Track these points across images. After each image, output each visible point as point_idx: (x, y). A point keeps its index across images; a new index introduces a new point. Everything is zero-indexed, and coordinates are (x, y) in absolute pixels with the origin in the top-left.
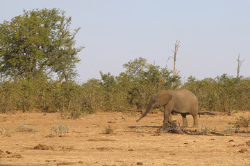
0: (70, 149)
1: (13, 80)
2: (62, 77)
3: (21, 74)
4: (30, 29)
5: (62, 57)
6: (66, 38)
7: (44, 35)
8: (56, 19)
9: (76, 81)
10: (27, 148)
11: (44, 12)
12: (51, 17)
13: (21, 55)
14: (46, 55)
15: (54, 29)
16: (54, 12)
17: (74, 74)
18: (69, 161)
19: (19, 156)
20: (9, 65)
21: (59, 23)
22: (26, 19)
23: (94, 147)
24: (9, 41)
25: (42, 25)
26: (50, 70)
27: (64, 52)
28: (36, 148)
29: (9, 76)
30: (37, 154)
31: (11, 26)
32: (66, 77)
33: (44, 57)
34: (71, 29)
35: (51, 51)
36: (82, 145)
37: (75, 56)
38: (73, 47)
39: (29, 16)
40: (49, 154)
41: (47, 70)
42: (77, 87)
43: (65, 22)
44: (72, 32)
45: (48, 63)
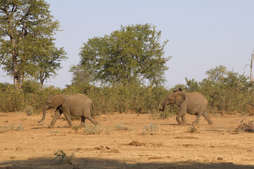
0: (160, 145)
1: (111, 86)
2: (153, 83)
3: (118, 80)
4: (126, 42)
5: (153, 65)
6: (157, 49)
7: (137, 47)
8: (148, 33)
9: (165, 86)
10: (123, 145)
11: (138, 27)
12: (144, 31)
13: (118, 65)
14: (139, 64)
15: (147, 41)
16: (146, 27)
17: (163, 80)
18: (159, 156)
19: (116, 151)
20: (108, 73)
21: (150, 36)
22: (123, 33)
23: (180, 143)
24: (109, 52)
25: (136, 38)
26: (142, 76)
27: (155, 62)
28: (131, 144)
29: (108, 82)
30: (131, 149)
31: (110, 39)
32: (156, 83)
33: (138, 65)
34: (160, 41)
35: (143, 60)
36: (170, 142)
37: (164, 65)
38: (162, 57)
39: (126, 30)
40: (142, 150)
41: (140, 77)
42: (166, 91)
43: (156, 35)
44: (161, 44)
45: (141, 71)
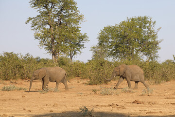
0: (154, 103)
1: (120, 61)
2: (150, 58)
3: (125, 57)
4: (130, 29)
5: (150, 46)
6: (152, 34)
7: (139, 33)
8: (146, 22)
9: (158, 61)
10: (128, 103)
11: (139, 19)
12: (143, 21)
13: (125, 45)
14: (140, 45)
15: (145, 28)
16: (145, 18)
17: (157, 57)
18: (154, 111)
19: (123, 108)
20: (118, 51)
21: (148, 25)
22: (128, 23)
23: (169, 102)
24: (118, 36)
25: (138, 26)
26: (142, 54)
27: (151, 43)
28: (133, 103)
29: (118, 58)
30: (134, 106)
31: (119, 27)
32: (152, 59)
33: (139, 46)
34: (155, 28)
35: (143, 42)
36: (162, 101)
37: (158, 45)
38: (156, 40)
39: (130, 21)
40: (141, 106)
41: (141, 54)
42: (159, 65)
43: (152, 24)
44: (156, 30)
45: (141, 50)
